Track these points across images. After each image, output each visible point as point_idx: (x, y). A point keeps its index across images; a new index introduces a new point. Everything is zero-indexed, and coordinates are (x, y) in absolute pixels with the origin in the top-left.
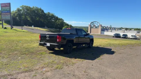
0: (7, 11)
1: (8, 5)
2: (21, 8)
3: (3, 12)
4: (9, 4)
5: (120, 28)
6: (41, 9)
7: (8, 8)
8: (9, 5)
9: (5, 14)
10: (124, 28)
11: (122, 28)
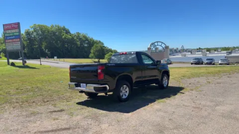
0: (15, 36)
1: (15, 26)
2: (32, 30)
3: (8, 38)
4: (18, 24)
5: (197, 49)
6: (64, 29)
7: (17, 30)
8: (17, 26)
9: (11, 41)
10: (203, 48)
11: (200, 48)
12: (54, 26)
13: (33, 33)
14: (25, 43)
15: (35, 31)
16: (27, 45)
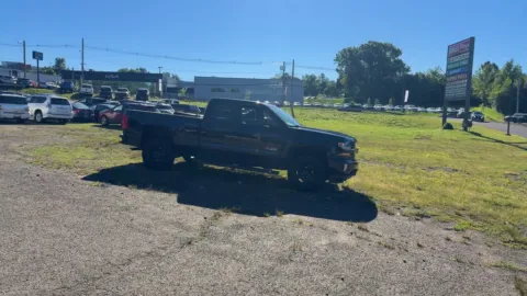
1: (465, 47)
3: (451, 73)
7: (466, 55)
8: (468, 45)
9: (453, 78)
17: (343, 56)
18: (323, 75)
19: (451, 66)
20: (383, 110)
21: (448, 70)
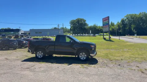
0: (107, 24)
1: (107, 19)
4: (109, 17)
9: (105, 26)
12: (142, 13)
13: (126, 20)
14: (121, 26)
15: (127, 19)
16: (122, 27)
17: (72, 22)
18: (65, 27)
19: (104, 24)
20: (85, 36)
21: (103, 25)
